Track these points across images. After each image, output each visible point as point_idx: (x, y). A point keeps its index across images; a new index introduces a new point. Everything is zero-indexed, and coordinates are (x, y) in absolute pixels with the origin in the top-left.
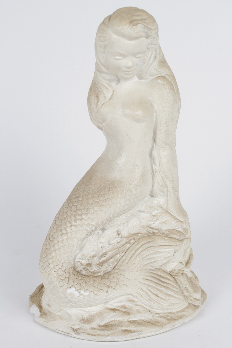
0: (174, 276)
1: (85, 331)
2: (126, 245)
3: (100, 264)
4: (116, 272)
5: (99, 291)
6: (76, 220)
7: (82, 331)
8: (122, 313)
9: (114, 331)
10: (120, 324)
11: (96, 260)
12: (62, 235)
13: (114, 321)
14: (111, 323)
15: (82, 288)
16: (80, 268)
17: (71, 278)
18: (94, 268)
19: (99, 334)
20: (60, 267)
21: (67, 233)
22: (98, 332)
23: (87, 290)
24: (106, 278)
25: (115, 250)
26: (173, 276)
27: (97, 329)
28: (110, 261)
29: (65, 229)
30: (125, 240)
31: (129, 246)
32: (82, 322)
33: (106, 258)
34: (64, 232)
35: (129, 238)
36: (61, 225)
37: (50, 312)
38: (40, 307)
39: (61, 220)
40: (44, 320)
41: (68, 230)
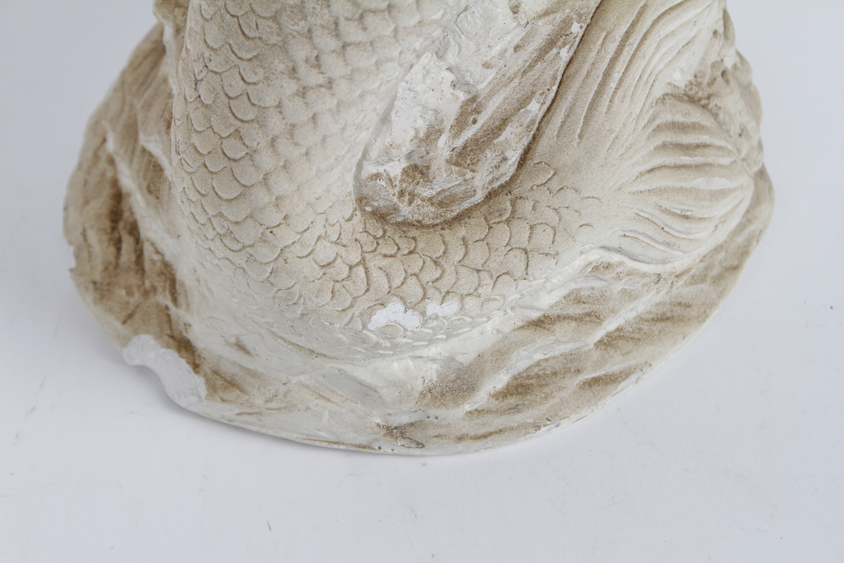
0: (703, 102)
1: (443, 431)
2: (554, 51)
4: (539, 182)
5: (498, 286)
6: (362, 17)
7: (431, 432)
8: (573, 324)
9: (556, 400)
10: (571, 364)
11: (444, 147)
12: (303, 92)
13: (547, 360)
14: (536, 370)
15: (430, 292)
17: (374, 262)
19: (500, 427)
20: (318, 230)
21: (330, 84)
22: (497, 422)
23: (448, 292)
24: (504, 218)
25: (513, 85)
26: (700, 100)
27: (489, 412)
28: (501, 138)
29: (317, 63)
30: (545, 29)
31: (565, 55)
32: (425, 401)
33: (478, 126)
34: (313, 78)
35: (559, 16)
36: (283, 47)
37: (254, 374)
38: (184, 346)
39: (274, 18)
40: (238, 411)
41: (335, 66)
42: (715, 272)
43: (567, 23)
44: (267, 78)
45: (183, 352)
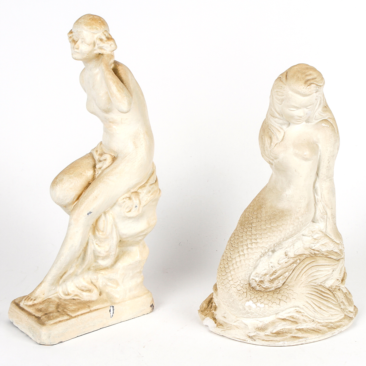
0: (332, 292)
1: (260, 338)
2: (293, 264)
3: (272, 281)
4: (285, 288)
5: (273, 304)
6: (252, 243)
7: (257, 337)
8: (291, 322)
9: (285, 337)
10: (290, 331)
11: (267, 278)
12: (239, 256)
13: (284, 329)
14: (282, 331)
15: (258, 301)
16: (254, 284)
17: (248, 293)
18: (266, 285)
19: (272, 340)
20: (238, 283)
21: (244, 255)
22: (271, 338)
23: (262, 302)
24: (277, 293)
25: (284, 269)
26: (331, 291)
27: (270, 336)
28: (279, 278)
29: (243, 251)
30: (292, 261)
31: (295, 265)
32: (257, 330)
33: (276, 276)
34: (241, 253)
35: (295, 259)
36: (238, 248)
37: (226, 323)
38: (215, 319)
39: (238, 243)
40: (221, 330)
41: (245, 252)
42: (329, 326)
43: (297, 260)
44: (234, 253)
45: (214, 320)
